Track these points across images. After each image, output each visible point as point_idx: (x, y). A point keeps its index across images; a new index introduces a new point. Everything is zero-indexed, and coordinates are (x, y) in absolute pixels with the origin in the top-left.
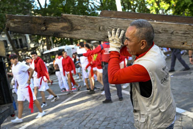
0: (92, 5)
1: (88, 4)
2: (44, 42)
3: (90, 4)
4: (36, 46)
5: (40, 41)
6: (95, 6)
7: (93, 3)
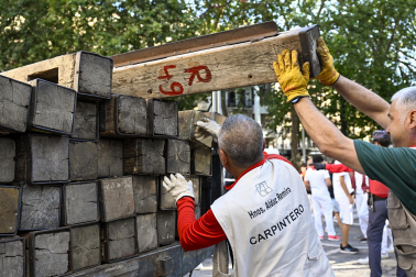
0: (405, 67)
1: (395, 65)
2: (288, 132)
3: (401, 65)
4: (270, 136)
5: (279, 129)
6: (411, 70)
7: (407, 64)
